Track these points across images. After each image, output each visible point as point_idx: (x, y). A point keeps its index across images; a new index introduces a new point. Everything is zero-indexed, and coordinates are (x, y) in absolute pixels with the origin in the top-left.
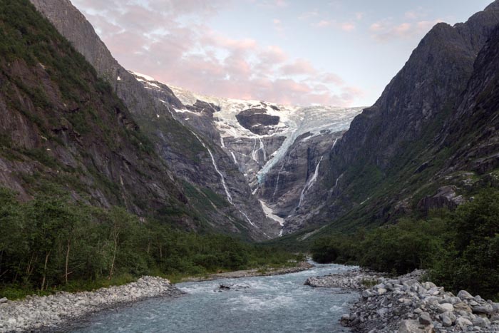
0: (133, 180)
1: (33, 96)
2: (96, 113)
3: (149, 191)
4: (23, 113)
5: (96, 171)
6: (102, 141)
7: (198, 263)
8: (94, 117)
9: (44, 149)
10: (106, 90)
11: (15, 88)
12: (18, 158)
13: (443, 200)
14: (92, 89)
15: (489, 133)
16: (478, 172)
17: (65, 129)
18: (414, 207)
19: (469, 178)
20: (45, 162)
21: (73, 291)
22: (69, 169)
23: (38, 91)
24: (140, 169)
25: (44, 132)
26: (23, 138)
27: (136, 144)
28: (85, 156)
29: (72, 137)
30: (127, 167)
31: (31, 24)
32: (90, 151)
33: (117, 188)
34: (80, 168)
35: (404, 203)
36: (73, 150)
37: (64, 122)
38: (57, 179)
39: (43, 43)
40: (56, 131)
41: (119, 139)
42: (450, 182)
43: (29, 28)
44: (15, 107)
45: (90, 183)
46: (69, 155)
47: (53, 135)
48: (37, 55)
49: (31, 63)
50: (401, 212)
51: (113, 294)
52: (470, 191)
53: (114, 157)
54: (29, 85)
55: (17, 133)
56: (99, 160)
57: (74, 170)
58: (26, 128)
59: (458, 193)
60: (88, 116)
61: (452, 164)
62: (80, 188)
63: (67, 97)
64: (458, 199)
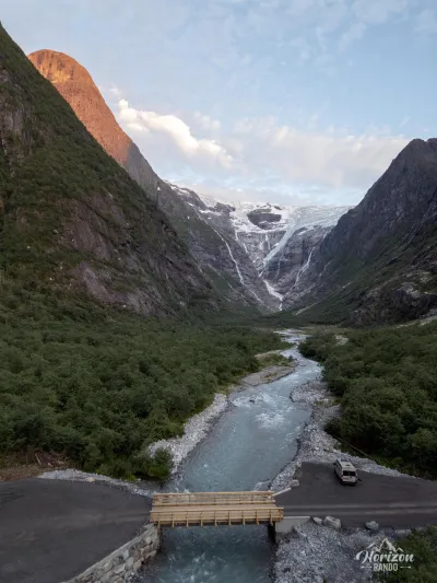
0: (175, 274)
1: (107, 221)
2: (148, 227)
3: (186, 281)
4: (102, 234)
5: (150, 270)
6: (153, 248)
8: (147, 231)
9: (116, 259)
10: (153, 207)
11: (95, 216)
12: (101, 268)
13: (403, 293)
16: (432, 272)
17: (128, 242)
18: (381, 297)
19: (425, 277)
20: (119, 269)
22: (133, 272)
23: (110, 215)
24: (180, 266)
25: (115, 246)
26: (103, 253)
27: (176, 248)
28: (143, 261)
29: (134, 248)
30: (170, 265)
31: (101, 162)
32: (145, 258)
33: (164, 281)
34: (141, 272)
35: (374, 292)
36: (134, 257)
37: (129, 237)
38: (126, 280)
39: (110, 177)
40: (123, 245)
41: (164, 245)
42: (409, 280)
43: (100, 166)
44: (96, 230)
45: (147, 281)
46: (132, 262)
47: (121, 248)
48: (106, 187)
49: (104, 195)
50: (372, 300)
52: (425, 287)
53: (162, 259)
54: (104, 212)
55: (99, 249)
56: (151, 263)
57: (136, 273)
58: (104, 245)
59: (416, 288)
60: (143, 230)
61: (414, 263)
62: (142, 286)
63: (129, 218)
64: (415, 294)
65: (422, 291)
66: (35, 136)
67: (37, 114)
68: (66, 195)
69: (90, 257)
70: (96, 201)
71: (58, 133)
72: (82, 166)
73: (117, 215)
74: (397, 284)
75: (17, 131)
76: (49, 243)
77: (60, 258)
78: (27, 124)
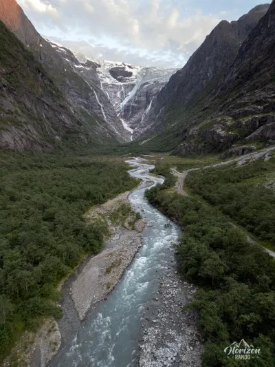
0: (51, 114)
2: (25, 74)
3: (60, 120)
5: (27, 112)
6: (30, 92)
8: (24, 77)
10: (29, 57)
13: (215, 132)
14: (21, 58)
15: (242, 94)
16: (235, 117)
17: (4, 86)
18: (199, 134)
19: (229, 121)
22: (9, 112)
24: (55, 107)
27: (51, 93)
28: (19, 103)
29: (10, 91)
30: (46, 107)
32: (22, 100)
33: (41, 120)
34: (16, 111)
35: (194, 131)
36: (11, 99)
38: (2, 120)
41: (41, 90)
42: (218, 123)
45: (23, 120)
46: (9, 103)
50: (192, 136)
52: (229, 129)
56: (28, 104)
57: (12, 113)
59: (223, 130)
60: (20, 76)
61: (221, 111)
62: (18, 124)
64: (223, 133)
65: (227, 132)
74: (211, 125)
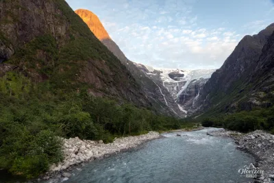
1: (101, 71)
2: (121, 76)
3: (140, 102)
4: (100, 78)
5: (122, 96)
6: (124, 85)
7: (164, 126)
9: (105, 88)
10: (124, 67)
11: (96, 69)
12: (97, 92)
13: (251, 103)
14: (120, 68)
15: (269, 77)
16: (266, 92)
18: (239, 106)
19: (262, 95)
20: (106, 93)
21: (133, 135)
23: (103, 69)
24: (136, 94)
25: (105, 83)
26: (99, 85)
27: (134, 86)
28: (118, 90)
29: (114, 85)
30: (132, 94)
31: (100, 47)
32: (120, 89)
33: (129, 101)
34: (117, 95)
35: (235, 104)
37: (112, 79)
39: (104, 54)
40: (109, 82)
41: (129, 84)
42: (253, 96)
43: (100, 49)
44: (96, 75)
45: (120, 100)
46: (113, 90)
47: (108, 84)
48: (102, 57)
49: (100, 60)
50: (234, 108)
51: (144, 137)
52: (263, 99)
53: (128, 90)
54: (100, 68)
56: (123, 92)
57: (115, 95)
58: (100, 82)
59: (258, 100)
60: (119, 77)
61: (254, 89)
63: (112, 71)
64: (258, 103)
65: (261, 102)
66: (71, 36)
67: (72, 27)
68: (82, 59)
69: (93, 87)
70: (97, 62)
71: (81, 35)
72: (90, 48)
73: (107, 70)
74: (247, 99)
75: (63, 34)
76: (73, 80)
77: (78, 86)
78: (67, 31)
